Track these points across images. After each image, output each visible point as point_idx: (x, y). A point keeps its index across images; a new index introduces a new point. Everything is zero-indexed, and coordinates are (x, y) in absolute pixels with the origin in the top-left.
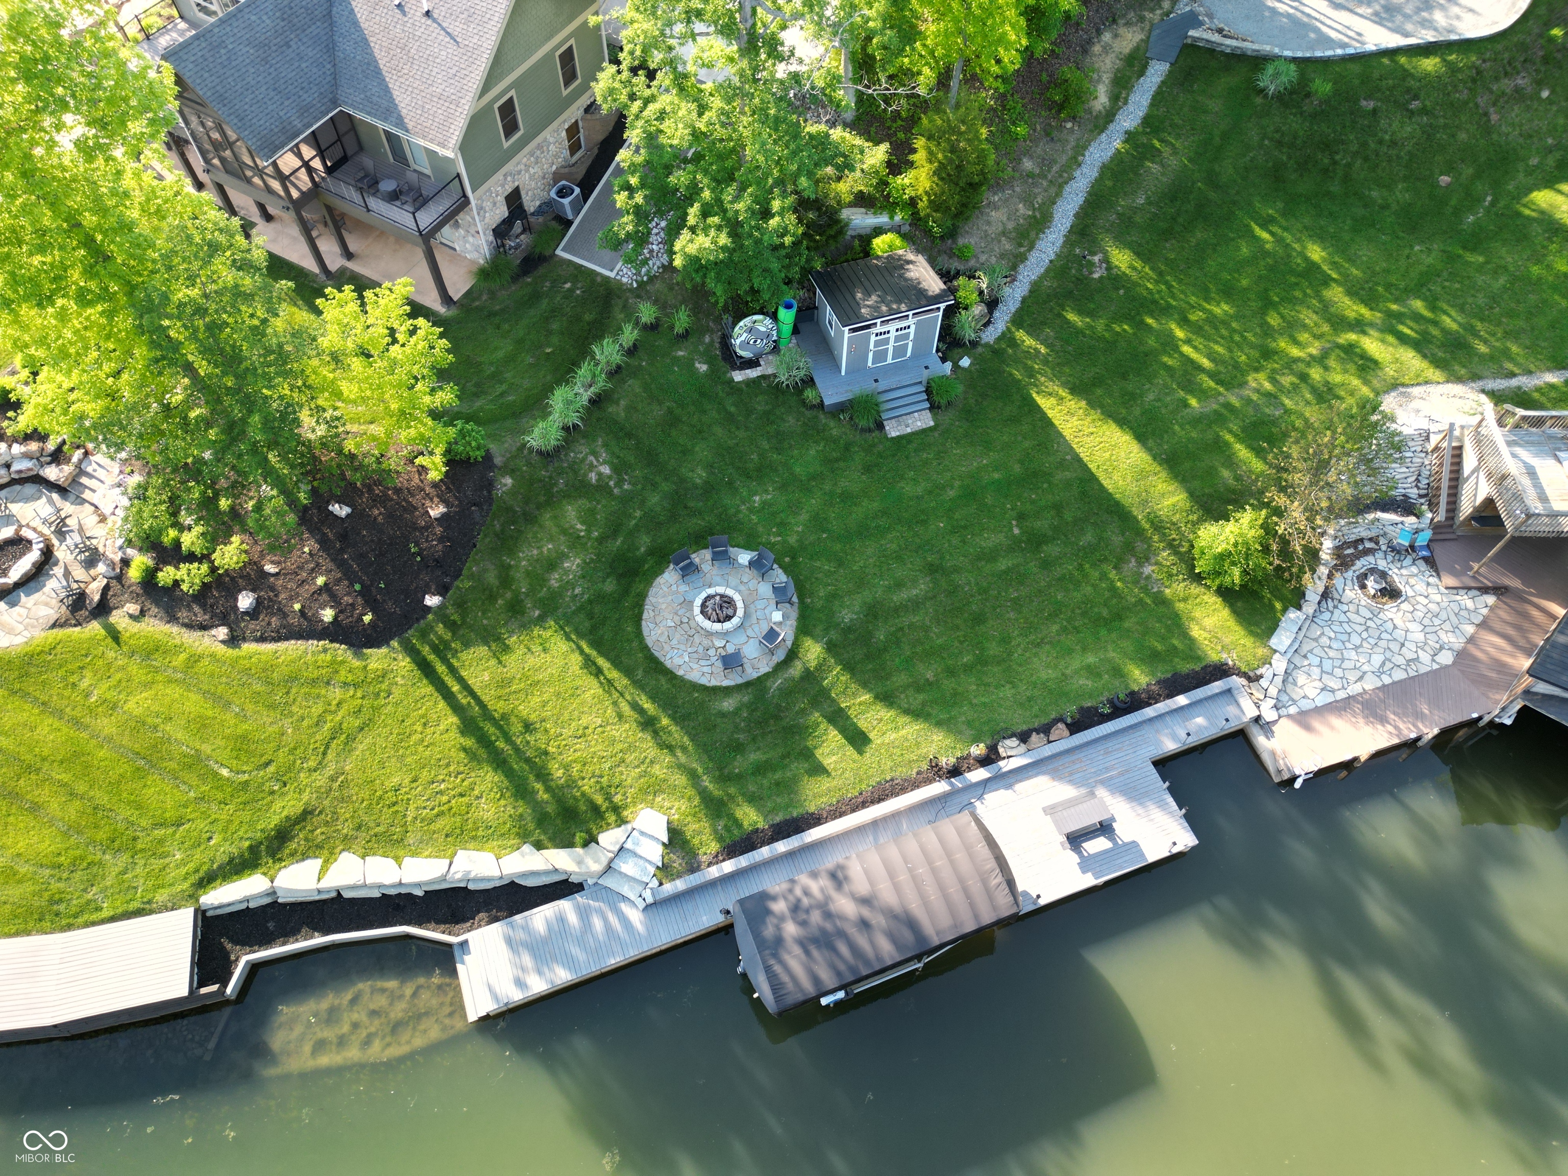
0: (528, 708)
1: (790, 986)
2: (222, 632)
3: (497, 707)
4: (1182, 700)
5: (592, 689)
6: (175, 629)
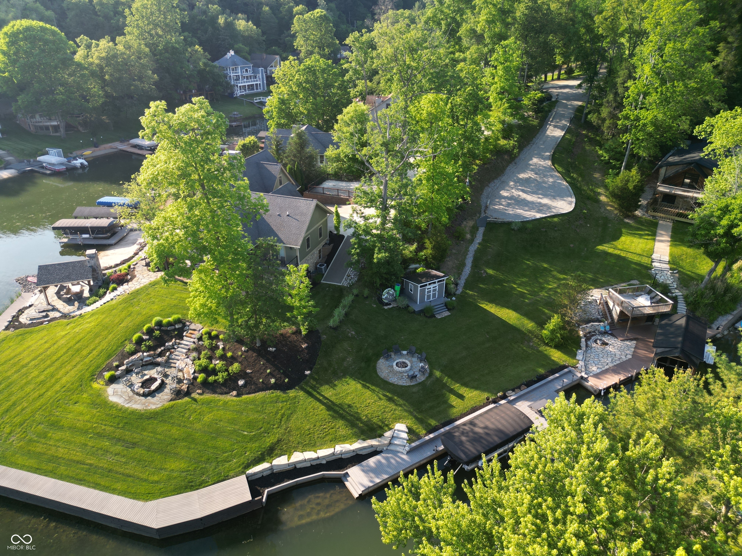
0: (348, 401)
1: (469, 453)
2: (235, 393)
3: (338, 402)
5: (368, 393)
6: (216, 395)
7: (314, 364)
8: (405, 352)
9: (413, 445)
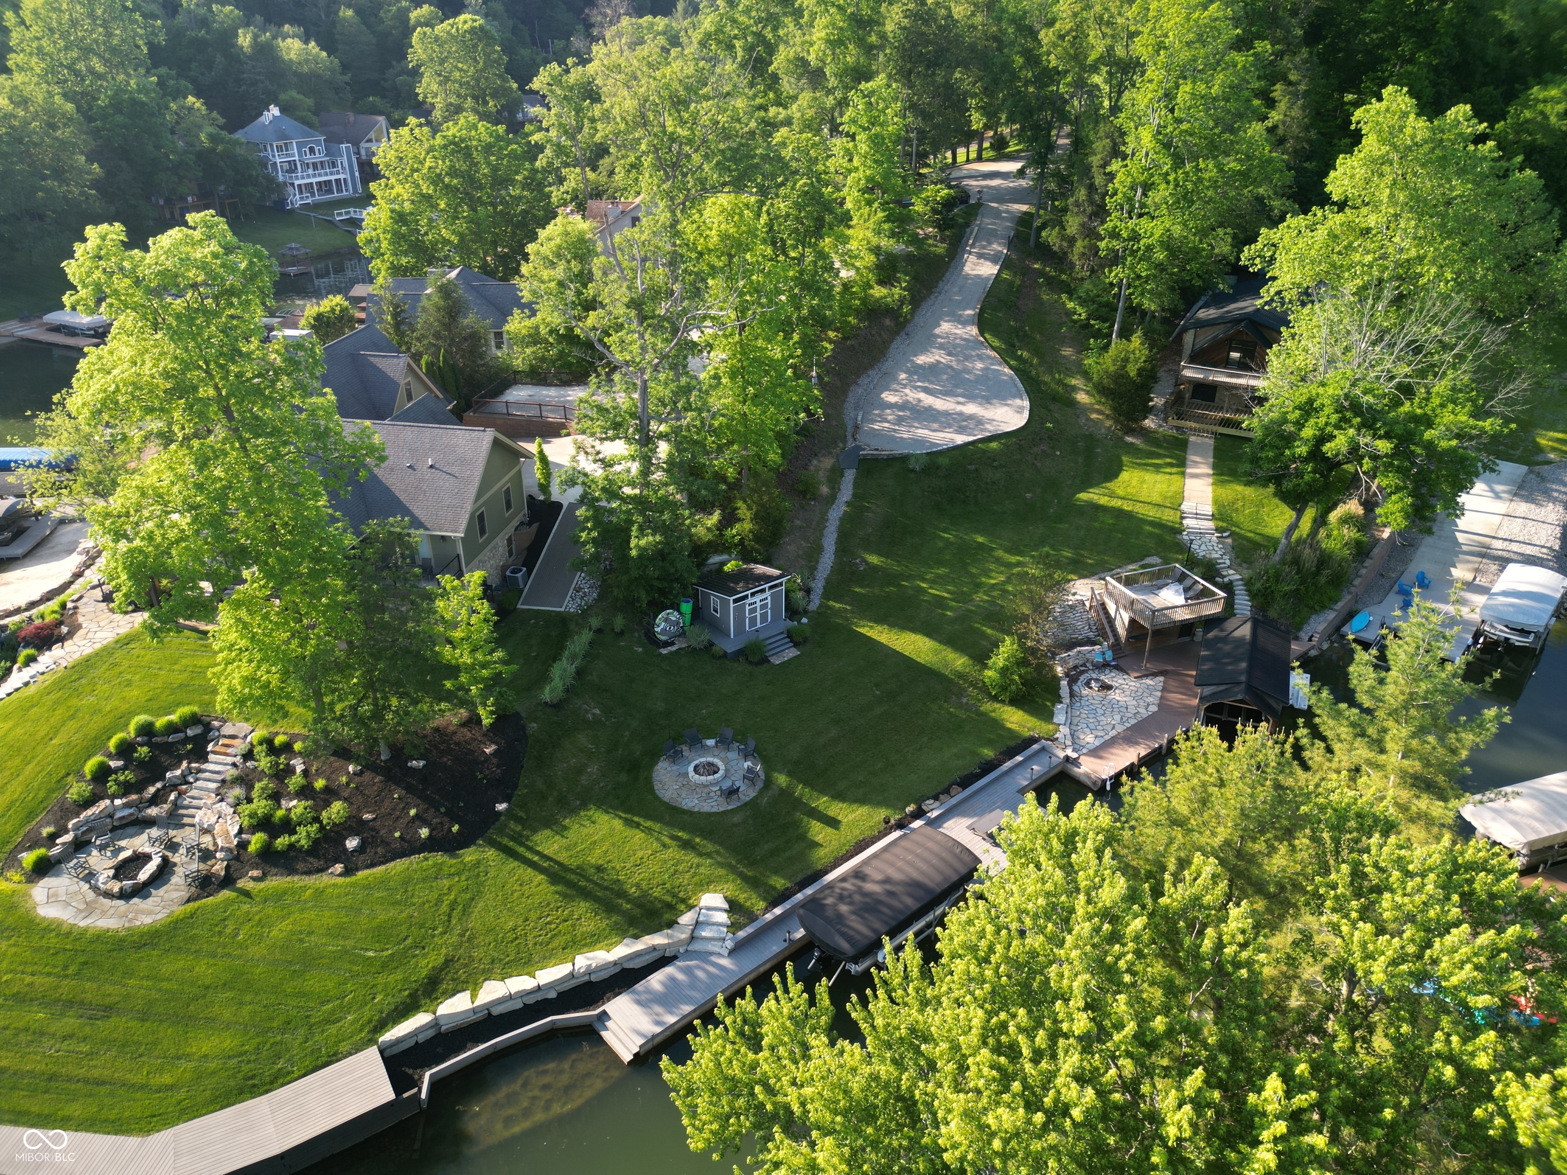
0: (594, 858)
1: (857, 937)
2: (339, 868)
3: (573, 863)
4: (1019, 758)
5: (638, 836)
6: (296, 878)
7: (516, 787)
8: (711, 742)
9: (742, 934)
